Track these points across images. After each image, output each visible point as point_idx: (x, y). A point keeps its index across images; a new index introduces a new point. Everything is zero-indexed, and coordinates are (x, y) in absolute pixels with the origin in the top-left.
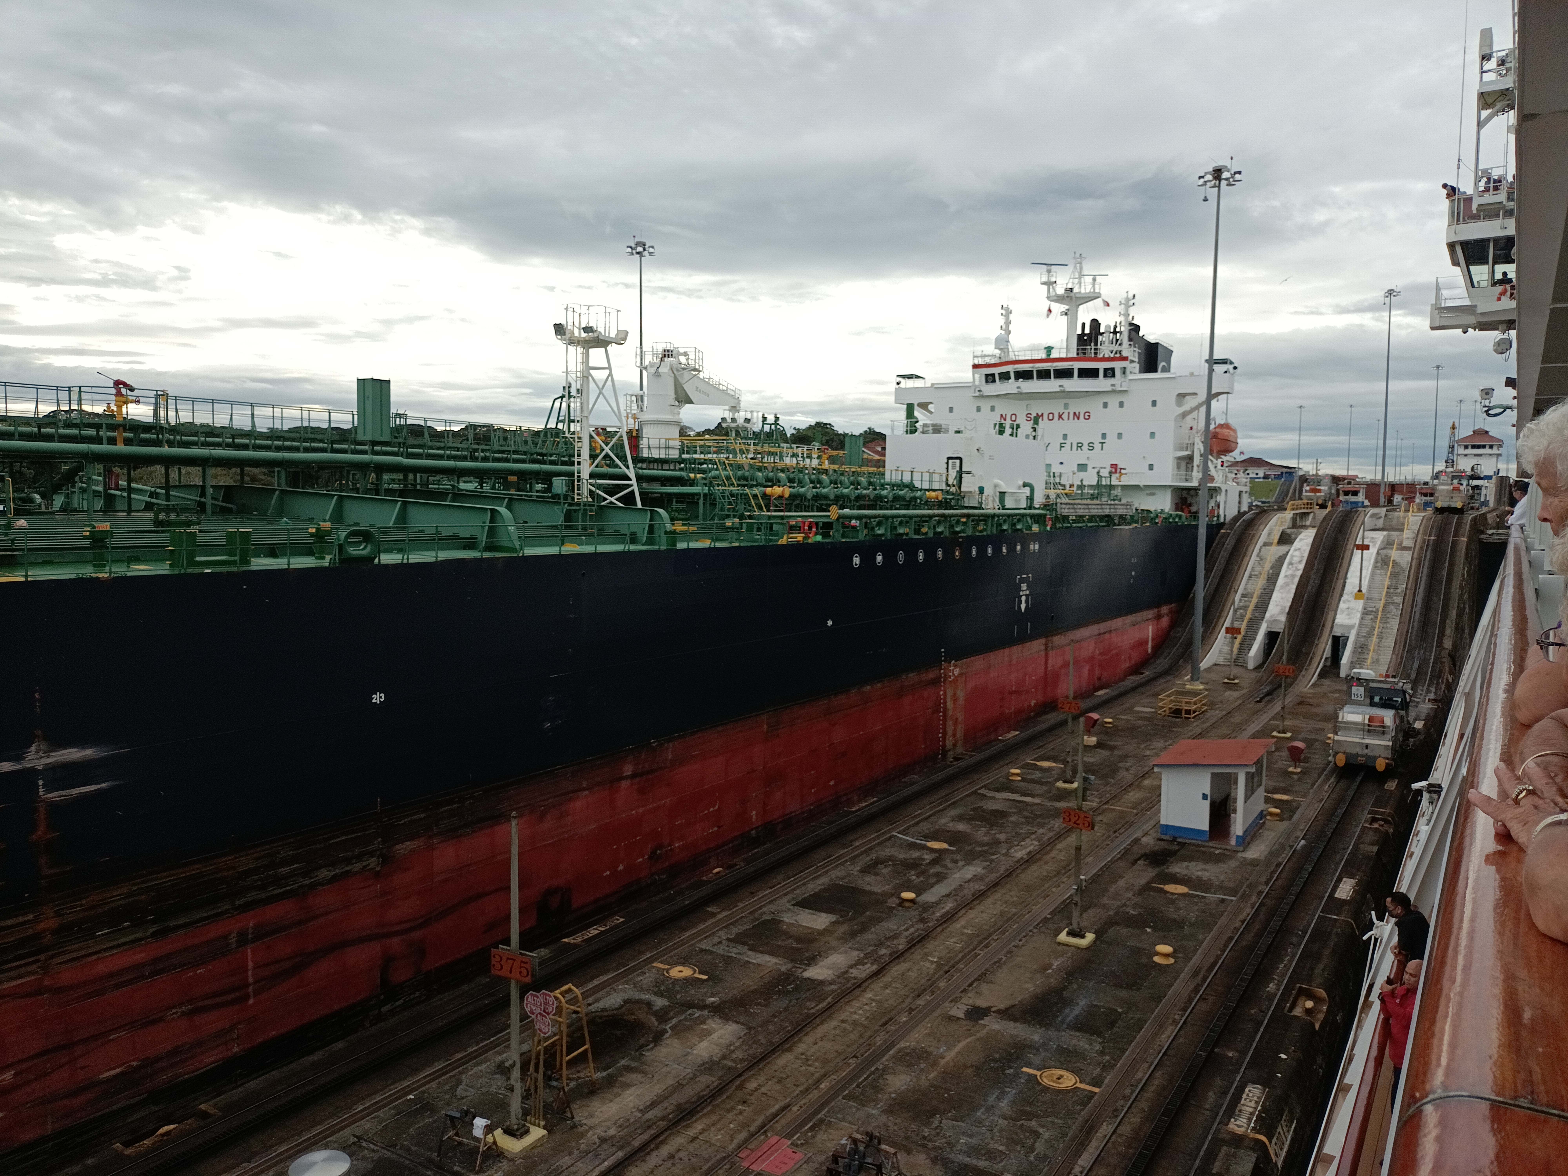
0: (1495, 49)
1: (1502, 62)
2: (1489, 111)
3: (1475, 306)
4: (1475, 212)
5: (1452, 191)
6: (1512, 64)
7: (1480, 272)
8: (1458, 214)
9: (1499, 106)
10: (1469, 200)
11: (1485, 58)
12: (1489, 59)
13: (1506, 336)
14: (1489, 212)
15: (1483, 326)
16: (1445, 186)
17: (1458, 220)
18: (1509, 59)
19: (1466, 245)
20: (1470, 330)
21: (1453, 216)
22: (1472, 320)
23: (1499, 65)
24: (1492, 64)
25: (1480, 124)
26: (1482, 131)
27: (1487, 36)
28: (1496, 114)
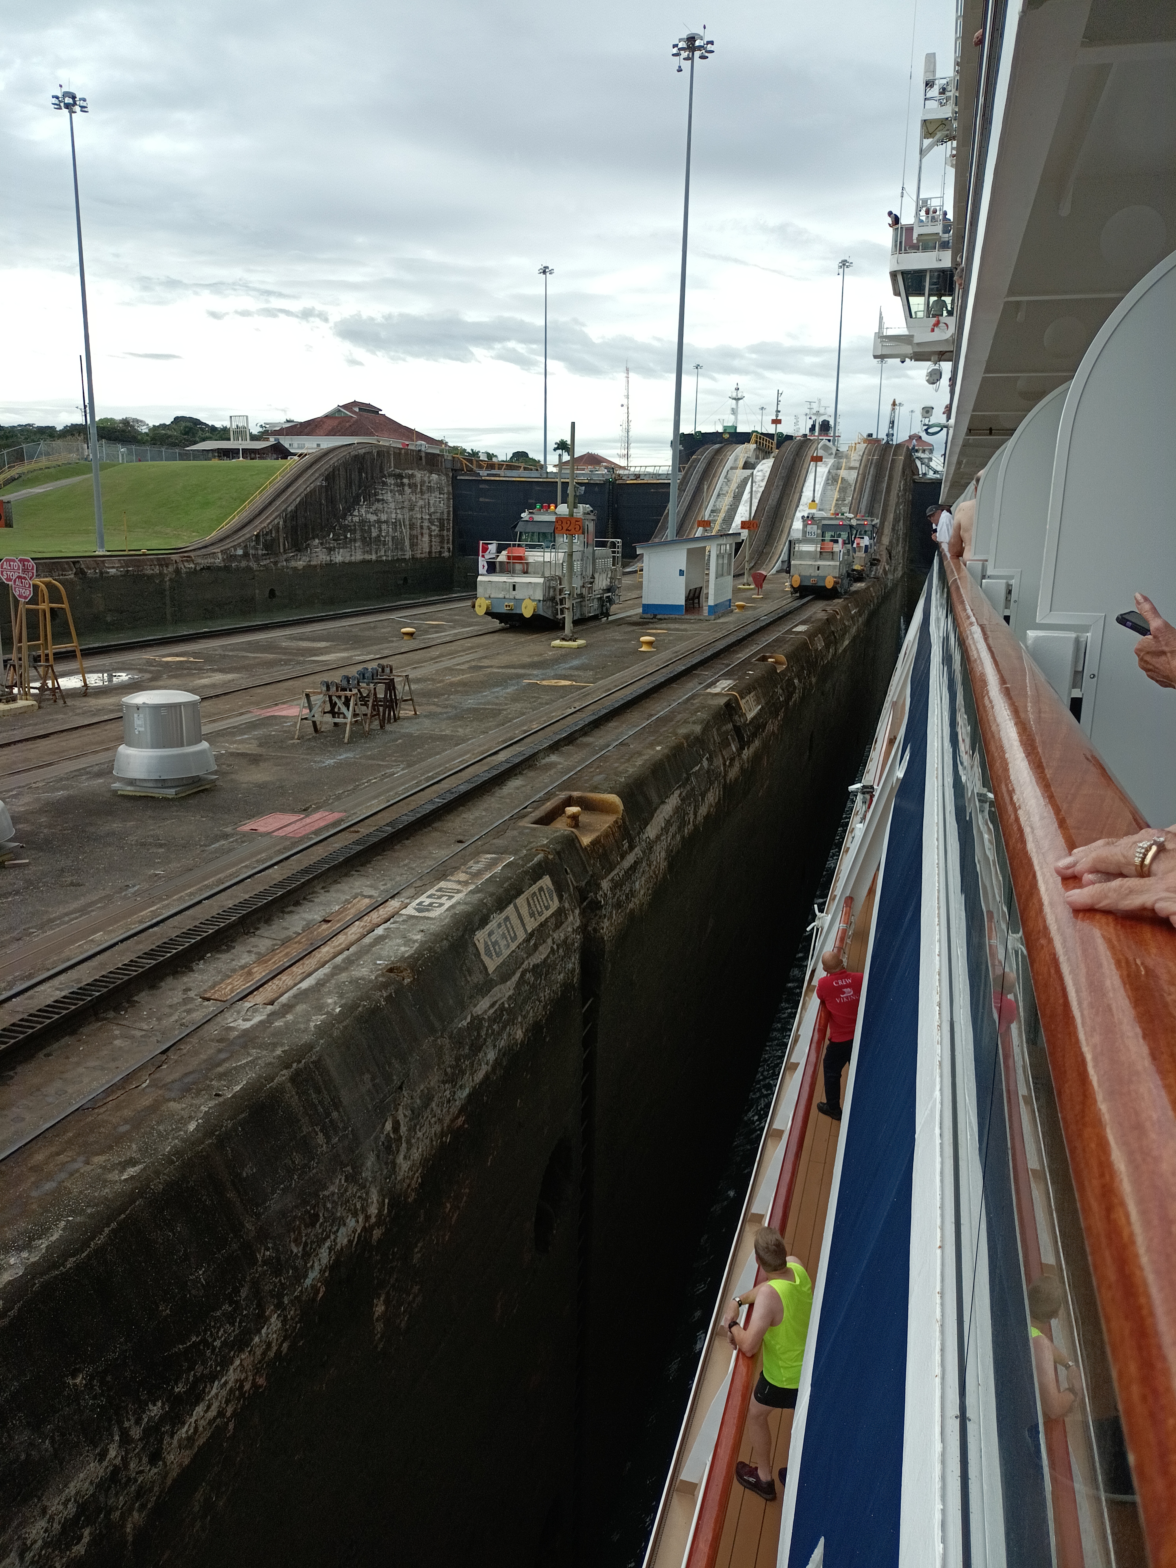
0: (937, 76)
1: (943, 91)
2: (930, 140)
3: (912, 336)
4: (915, 241)
5: (896, 220)
6: (952, 93)
7: (918, 303)
8: (901, 243)
9: (939, 135)
10: (910, 229)
11: (929, 84)
12: (932, 86)
13: (937, 367)
14: (926, 244)
15: (918, 357)
16: (890, 213)
17: (900, 250)
18: (949, 88)
19: (906, 275)
20: (907, 360)
21: (896, 246)
22: (908, 350)
23: (940, 93)
24: (934, 92)
25: (922, 152)
26: (923, 160)
27: (931, 59)
28: (936, 144)
